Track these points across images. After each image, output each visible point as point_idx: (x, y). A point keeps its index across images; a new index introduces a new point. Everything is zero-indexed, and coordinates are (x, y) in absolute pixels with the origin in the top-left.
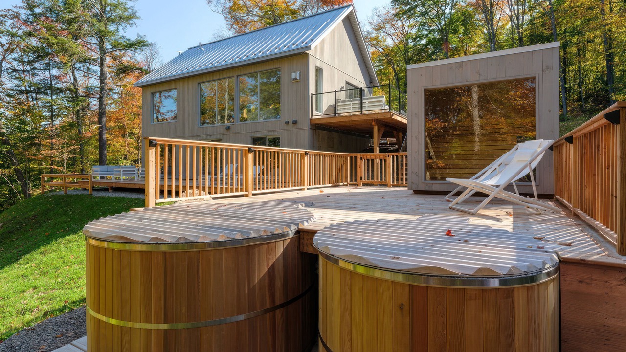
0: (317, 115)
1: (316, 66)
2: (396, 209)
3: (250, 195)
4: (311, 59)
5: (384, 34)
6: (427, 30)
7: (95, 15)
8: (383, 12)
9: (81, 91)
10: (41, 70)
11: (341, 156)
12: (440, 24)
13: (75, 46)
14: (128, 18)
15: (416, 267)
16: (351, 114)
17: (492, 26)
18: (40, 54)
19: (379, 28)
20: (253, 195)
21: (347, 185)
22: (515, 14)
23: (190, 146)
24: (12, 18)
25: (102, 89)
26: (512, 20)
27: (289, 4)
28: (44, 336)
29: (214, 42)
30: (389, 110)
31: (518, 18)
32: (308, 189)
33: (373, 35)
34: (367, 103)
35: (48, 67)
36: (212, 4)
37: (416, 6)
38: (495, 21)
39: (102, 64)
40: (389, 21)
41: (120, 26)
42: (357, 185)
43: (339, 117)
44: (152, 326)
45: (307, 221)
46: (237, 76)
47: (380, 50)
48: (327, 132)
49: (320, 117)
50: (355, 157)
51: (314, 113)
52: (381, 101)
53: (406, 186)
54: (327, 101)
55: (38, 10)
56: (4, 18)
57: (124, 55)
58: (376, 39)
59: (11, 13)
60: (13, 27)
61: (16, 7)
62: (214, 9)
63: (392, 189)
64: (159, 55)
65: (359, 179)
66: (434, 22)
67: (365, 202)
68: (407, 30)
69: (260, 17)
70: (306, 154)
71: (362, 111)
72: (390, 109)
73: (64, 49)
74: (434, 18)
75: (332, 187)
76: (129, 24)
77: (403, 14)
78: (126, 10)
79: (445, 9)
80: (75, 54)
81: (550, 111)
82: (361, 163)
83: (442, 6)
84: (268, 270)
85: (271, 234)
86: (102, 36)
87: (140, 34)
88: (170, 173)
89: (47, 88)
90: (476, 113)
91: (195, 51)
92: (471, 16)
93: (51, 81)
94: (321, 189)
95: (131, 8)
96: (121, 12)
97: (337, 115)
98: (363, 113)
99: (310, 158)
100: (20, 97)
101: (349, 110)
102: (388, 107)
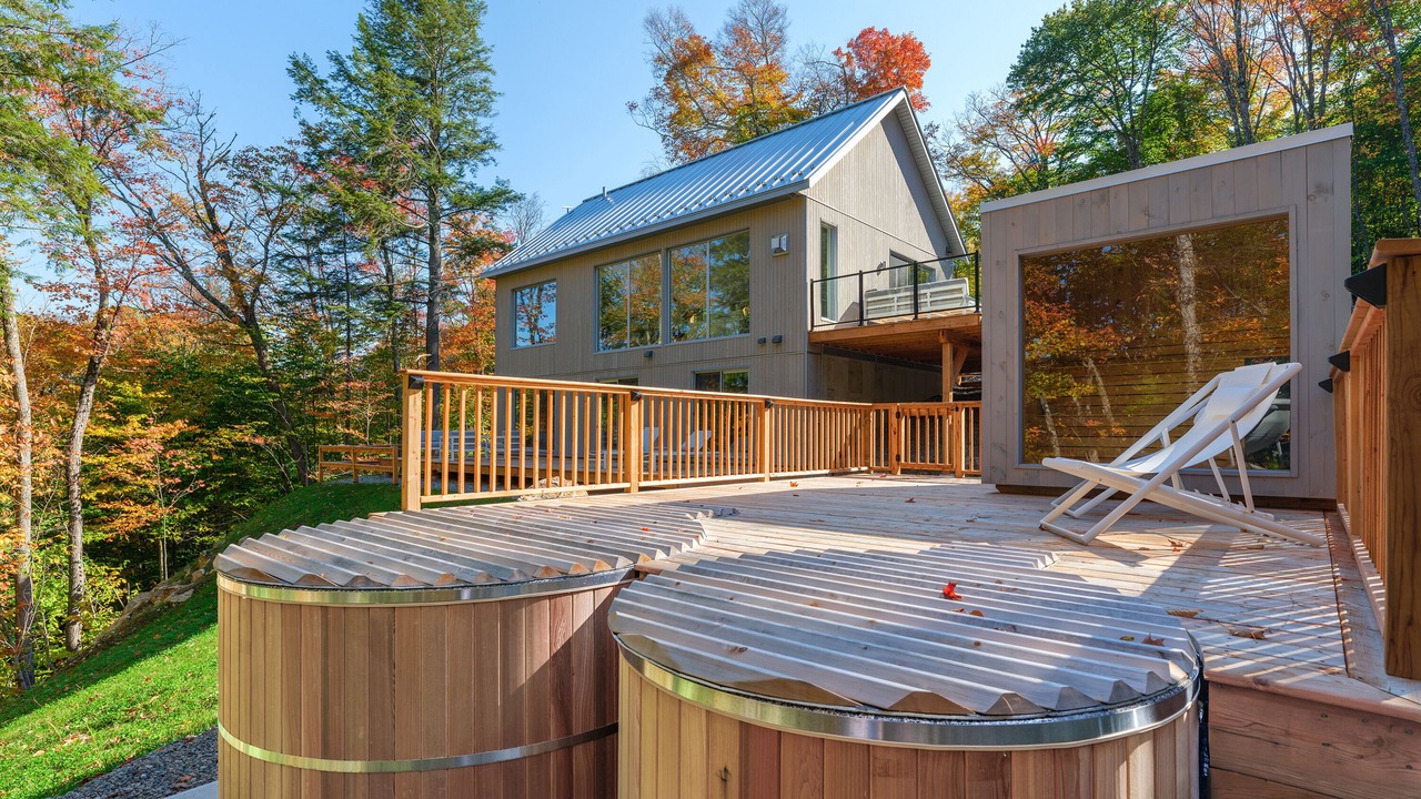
0: (823, 324)
1: (822, 222)
2: (912, 527)
3: (635, 491)
4: (810, 206)
5: (995, 149)
6: (1090, 133)
7: (422, 147)
8: (990, 101)
9: (400, 292)
10: (329, 254)
11: (854, 410)
12: (1120, 119)
13: (383, 207)
14: (479, 150)
15: (761, 679)
16: (895, 320)
17: (1245, 115)
18: (329, 225)
19: (982, 137)
20: (641, 489)
21: (868, 472)
22: (1303, 84)
23: (499, 388)
24: (284, 163)
25: (432, 284)
26: (1295, 99)
27: (787, 100)
28: (200, 756)
29: (639, 182)
30: (974, 309)
31: (1310, 93)
32: (771, 479)
33: (969, 153)
34: (928, 295)
35: (342, 248)
36: (636, 112)
37: (1065, 84)
38: (1254, 106)
39: (432, 240)
40: (1003, 120)
41: (466, 166)
42: (890, 472)
43: (871, 325)
44: (303, 762)
45: (667, 551)
46: (667, 249)
47: (985, 183)
48: (847, 359)
49: (832, 327)
50: (886, 412)
51: (819, 319)
52: (960, 290)
53: (976, 476)
54: (845, 295)
55: (326, 146)
56: (271, 162)
57: (473, 221)
58: (974, 160)
59: (282, 153)
60: (286, 177)
61: (290, 142)
62: (640, 119)
63: (964, 481)
64: (543, 218)
65: (894, 458)
66: (1106, 115)
67: (862, 510)
68: (1044, 137)
69: (729, 130)
70: (768, 404)
71: (916, 313)
72: (977, 306)
73: (366, 214)
74: (1105, 107)
75: (832, 475)
76: (483, 160)
77: (1036, 104)
78: (475, 134)
79: (1131, 86)
80: (385, 222)
81: (1327, 296)
82: (899, 424)
83: (1124, 78)
84: (554, 657)
85: (560, 575)
86: (432, 185)
87: (501, 178)
88: (543, 445)
89: (339, 288)
90: (1189, 313)
91: (595, 204)
92: (1197, 96)
93: (347, 274)
94: (793, 481)
95: (486, 130)
96: (468, 141)
97: (865, 323)
98: (920, 316)
99: (777, 412)
100: (298, 304)
101: (893, 312)
102: (974, 303)
